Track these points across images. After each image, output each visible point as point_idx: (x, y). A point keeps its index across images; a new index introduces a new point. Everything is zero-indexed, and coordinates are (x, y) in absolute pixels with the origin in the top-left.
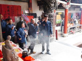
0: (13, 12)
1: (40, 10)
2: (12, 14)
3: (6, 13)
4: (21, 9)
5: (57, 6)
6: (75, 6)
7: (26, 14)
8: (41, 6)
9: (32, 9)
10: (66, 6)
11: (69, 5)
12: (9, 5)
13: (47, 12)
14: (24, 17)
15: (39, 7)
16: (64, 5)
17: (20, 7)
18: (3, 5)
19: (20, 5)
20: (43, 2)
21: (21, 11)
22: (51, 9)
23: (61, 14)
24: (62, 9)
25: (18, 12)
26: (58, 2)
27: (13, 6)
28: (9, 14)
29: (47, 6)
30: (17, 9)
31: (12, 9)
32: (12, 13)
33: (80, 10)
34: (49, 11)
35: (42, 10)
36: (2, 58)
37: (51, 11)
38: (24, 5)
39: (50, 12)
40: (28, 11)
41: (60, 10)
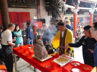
0: (22, 18)
1: (48, 15)
2: (21, 21)
3: (15, 20)
4: (30, 16)
5: (65, 11)
6: (84, 10)
7: (35, 20)
8: (49, 12)
9: (40, 15)
10: (75, 10)
11: (77, 9)
12: (19, 12)
13: (56, 17)
14: (33, 23)
15: (47, 12)
16: (72, 9)
17: (29, 13)
18: (13, 12)
19: (29, 12)
20: (51, 8)
21: (30, 17)
23: (70, 18)
25: (27, 18)
26: (65, 7)
27: (22, 13)
28: (18, 21)
29: (55, 11)
30: (26, 16)
31: (21, 16)
33: (89, 14)
35: (50, 15)
36: (34, 55)
38: (32, 12)
40: (37, 16)
41: (69, 14)
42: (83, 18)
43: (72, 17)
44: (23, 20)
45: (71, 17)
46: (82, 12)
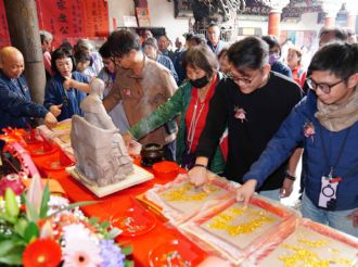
0: (80, 22)
1: (176, 15)
2: (76, 31)
3: (53, 28)
4: (107, 15)
15: (172, 4)
17: (105, 3)
21: (107, 19)
22: (222, 8)
24: (256, 14)
25: (98, 23)
28: (65, 32)
30: (94, 13)
31: (74, 13)
32: (75, 26)
33: (319, 21)
34: (215, 16)
35: (184, 16)
36: (74, 167)
37: (223, 14)
39: (220, 18)
40: (134, 18)
42: (297, 34)
43: (260, 29)
44: (80, 29)
45: (256, 29)
46: (297, 9)
